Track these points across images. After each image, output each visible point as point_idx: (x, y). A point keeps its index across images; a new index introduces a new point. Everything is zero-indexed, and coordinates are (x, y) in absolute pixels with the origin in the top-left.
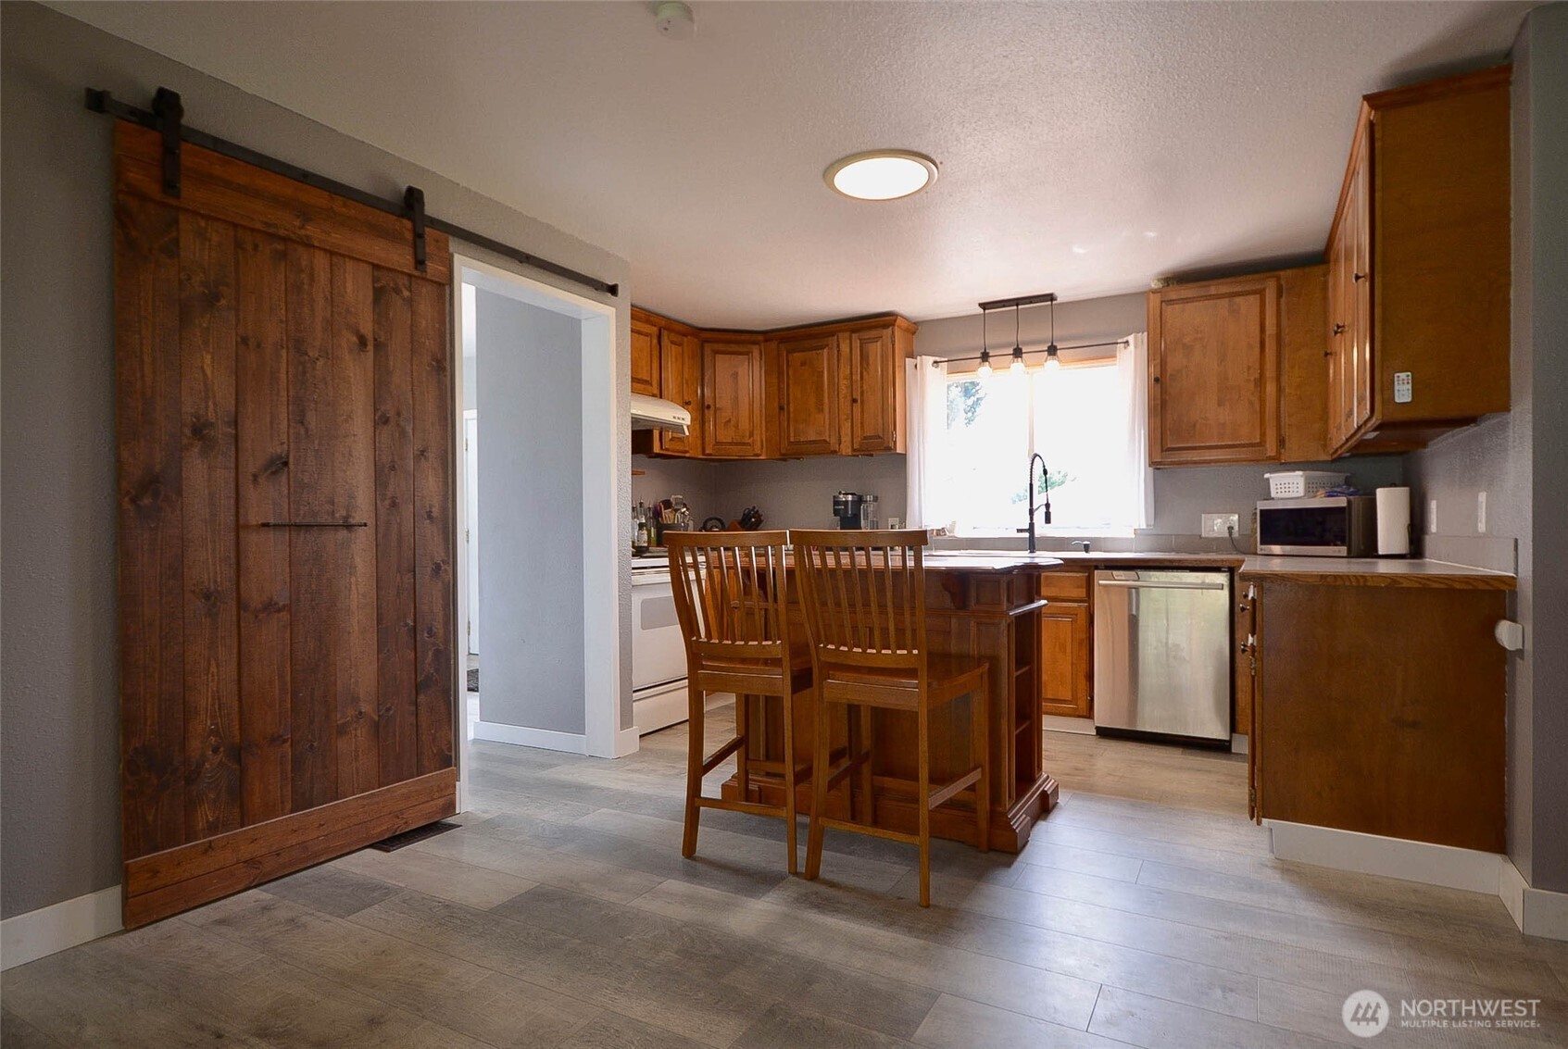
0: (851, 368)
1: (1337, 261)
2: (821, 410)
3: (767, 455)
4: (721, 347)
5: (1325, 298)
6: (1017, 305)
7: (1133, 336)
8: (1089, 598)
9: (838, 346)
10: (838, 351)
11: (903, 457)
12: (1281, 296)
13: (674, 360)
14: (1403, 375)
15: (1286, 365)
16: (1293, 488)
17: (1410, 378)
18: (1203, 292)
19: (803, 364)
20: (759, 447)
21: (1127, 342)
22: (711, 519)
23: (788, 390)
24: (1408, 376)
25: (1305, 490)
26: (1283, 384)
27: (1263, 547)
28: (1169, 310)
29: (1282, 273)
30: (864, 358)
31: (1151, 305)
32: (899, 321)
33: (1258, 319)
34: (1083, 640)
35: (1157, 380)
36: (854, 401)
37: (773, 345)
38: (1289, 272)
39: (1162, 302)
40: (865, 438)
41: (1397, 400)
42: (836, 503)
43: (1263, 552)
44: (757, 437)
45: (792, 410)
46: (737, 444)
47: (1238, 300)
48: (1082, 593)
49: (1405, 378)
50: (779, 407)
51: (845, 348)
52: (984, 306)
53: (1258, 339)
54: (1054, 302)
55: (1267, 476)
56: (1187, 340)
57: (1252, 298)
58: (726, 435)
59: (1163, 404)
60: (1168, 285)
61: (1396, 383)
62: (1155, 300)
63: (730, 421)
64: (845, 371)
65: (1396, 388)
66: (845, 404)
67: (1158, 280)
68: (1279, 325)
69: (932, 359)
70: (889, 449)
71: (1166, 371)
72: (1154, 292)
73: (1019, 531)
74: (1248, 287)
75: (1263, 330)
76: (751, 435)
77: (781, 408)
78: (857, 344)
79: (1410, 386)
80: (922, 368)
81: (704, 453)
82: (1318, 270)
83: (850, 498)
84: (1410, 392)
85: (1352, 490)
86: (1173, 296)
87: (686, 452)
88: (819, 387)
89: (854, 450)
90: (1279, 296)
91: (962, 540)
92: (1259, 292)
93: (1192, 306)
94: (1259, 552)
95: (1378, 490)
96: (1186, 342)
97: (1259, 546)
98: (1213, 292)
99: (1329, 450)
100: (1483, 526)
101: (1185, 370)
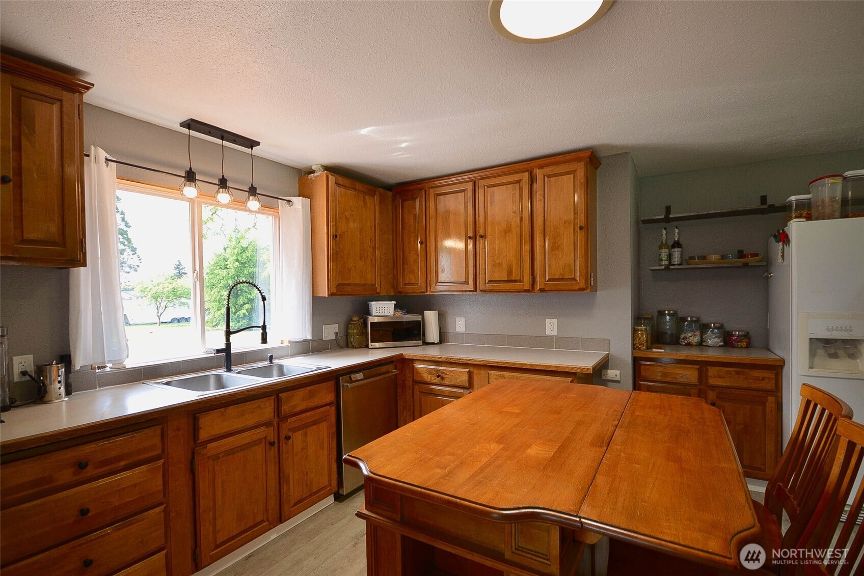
27: (372, 344)
43: (372, 347)
92: (373, 196)
93: (349, 192)
94: (370, 347)
95: (425, 312)
96: (347, 214)
97: (370, 344)
98: (357, 188)
99: (400, 290)
100: (555, 332)
101: (346, 233)
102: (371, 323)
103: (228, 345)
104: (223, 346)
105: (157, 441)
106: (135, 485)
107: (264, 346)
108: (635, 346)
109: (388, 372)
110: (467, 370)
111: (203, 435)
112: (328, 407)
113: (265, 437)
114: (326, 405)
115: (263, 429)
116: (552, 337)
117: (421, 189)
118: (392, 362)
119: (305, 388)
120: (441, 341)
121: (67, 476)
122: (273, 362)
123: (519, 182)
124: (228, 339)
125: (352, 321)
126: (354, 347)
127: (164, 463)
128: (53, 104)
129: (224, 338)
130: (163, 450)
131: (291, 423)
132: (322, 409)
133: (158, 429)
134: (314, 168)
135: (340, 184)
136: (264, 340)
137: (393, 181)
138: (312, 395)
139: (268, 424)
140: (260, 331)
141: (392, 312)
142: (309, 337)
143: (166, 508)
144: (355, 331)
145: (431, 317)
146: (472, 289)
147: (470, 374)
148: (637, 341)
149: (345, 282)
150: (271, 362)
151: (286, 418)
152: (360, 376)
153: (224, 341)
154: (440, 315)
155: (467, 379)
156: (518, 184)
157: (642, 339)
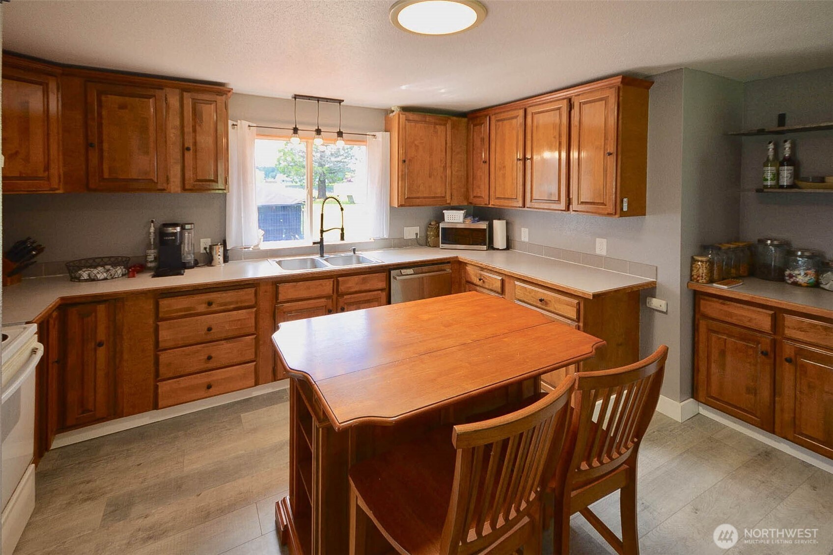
0: (182, 120)
3: (65, 190)
6: (318, 101)
7: (379, 132)
8: (387, 287)
10: (167, 103)
14: (626, 199)
15: (453, 161)
16: (457, 218)
18: (423, 119)
19: (119, 107)
20: (55, 182)
21: (376, 135)
23: (100, 129)
26: (452, 170)
28: (408, 125)
30: (197, 114)
33: (444, 137)
35: (404, 161)
38: (454, 118)
39: (406, 120)
41: (624, 210)
43: (443, 248)
44: (53, 173)
45: (105, 148)
47: (437, 127)
48: (383, 286)
50: (86, 144)
51: (175, 102)
52: (296, 97)
53: (444, 147)
54: (341, 105)
55: (443, 212)
57: (442, 127)
61: (624, 202)
62: (403, 118)
65: (624, 205)
66: (174, 150)
68: (452, 142)
69: (247, 123)
73: (314, 243)
75: (446, 143)
76: (48, 168)
78: (188, 102)
79: (627, 205)
80: (241, 129)
82: (464, 120)
85: (477, 219)
86: (411, 118)
89: (183, 190)
90: (452, 128)
92: (445, 125)
93: (419, 125)
94: (441, 247)
95: (494, 221)
96: (416, 143)
97: (441, 245)
98: (427, 120)
99: (470, 201)
100: (603, 252)
101: (415, 158)
102: (442, 228)
103: (322, 239)
104: (319, 241)
105: (252, 296)
106: (239, 320)
107: (342, 242)
108: (693, 278)
109: (444, 270)
110: (500, 278)
111: (281, 297)
112: (380, 292)
113: (326, 306)
114: (378, 290)
115: (323, 300)
116: (600, 256)
117: (486, 116)
118: (449, 262)
119: (359, 276)
120: (508, 247)
121: (202, 308)
122: (356, 253)
123: (559, 109)
124: (322, 236)
125: (430, 224)
126: (430, 246)
127: (256, 311)
128: (211, 104)
129: (320, 235)
130: (256, 303)
131: (346, 299)
132: (376, 293)
133: (253, 290)
134: (393, 109)
135: (410, 120)
136: (342, 238)
137: (466, 109)
138: (364, 281)
139: (328, 297)
140: (340, 231)
141: (461, 220)
142: (386, 236)
143: (256, 337)
144: (431, 233)
145: (499, 226)
146: (521, 206)
147: (503, 281)
148: (694, 273)
149: (415, 195)
150: (354, 253)
151: (343, 295)
152: (411, 271)
153: (320, 237)
154: (507, 223)
155: (500, 286)
156: (558, 111)
157: (701, 271)
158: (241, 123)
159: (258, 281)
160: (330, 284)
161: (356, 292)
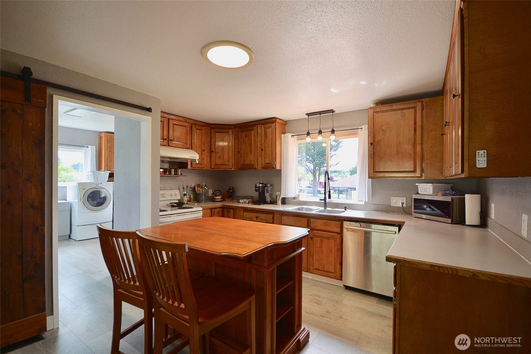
0: (261, 138)
1: (447, 94)
2: (251, 153)
3: (234, 169)
4: (217, 130)
5: (442, 110)
6: (320, 114)
7: (364, 126)
8: (342, 232)
9: (257, 130)
10: (257, 132)
11: (280, 171)
12: (423, 110)
13: (197, 135)
14: (481, 152)
15: (425, 139)
16: (428, 190)
17: (486, 153)
18: (390, 108)
19: (246, 136)
20: (231, 166)
21: (362, 128)
22: (216, 191)
23: (241, 145)
24: (485, 152)
25: (433, 191)
26: (423, 146)
28: (377, 115)
29: (423, 100)
30: (266, 134)
31: (370, 113)
32: (278, 120)
33: (413, 119)
34: (339, 249)
35: (371, 144)
36: (262, 150)
37: (237, 129)
38: (427, 99)
39: (374, 112)
40: (266, 164)
41: (478, 166)
42: (256, 187)
44: (230, 162)
45: (242, 153)
46: (223, 165)
47: (405, 111)
48: (338, 230)
49: (483, 153)
50: (238, 152)
51: (259, 130)
52: (308, 114)
53: (413, 127)
54: (334, 113)
55: (417, 184)
56: (384, 128)
57: (410, 110)
58: (219, 162)
59: (374, 153)
60: (377, 105)
61: (477, 156)
62: (371, 112)
63: (221, 156)
64: (259, 139)
65: (477, 159)
66: (259, 151)
67: (373, 104)
68: (422, 121)
69: (291, 134)
70: (274, 168)
71: (375, 140)
72: (371, 108)
73: (322, 200)
74: (409, 106)
75: (415, 123)
76: (228, 161)
77: (239, 152)
78: (263, 129)
79: (485, 159)
80: (287, 138)
81: (211, 168)
82: (440, 98)
83: (261, 185)
84: (486, 161)
85: (454, 192)
86: (378, 110)
87: (204, 168)
88: (251, 144)
89: (262, 168)
90: (422, 109)
91: (301, 201)
158: (287, 135)
159: (274, 212)
160: (306, 221)
161: (320, 230)
